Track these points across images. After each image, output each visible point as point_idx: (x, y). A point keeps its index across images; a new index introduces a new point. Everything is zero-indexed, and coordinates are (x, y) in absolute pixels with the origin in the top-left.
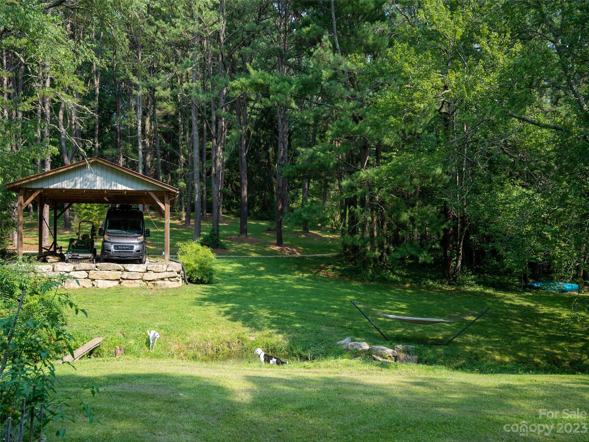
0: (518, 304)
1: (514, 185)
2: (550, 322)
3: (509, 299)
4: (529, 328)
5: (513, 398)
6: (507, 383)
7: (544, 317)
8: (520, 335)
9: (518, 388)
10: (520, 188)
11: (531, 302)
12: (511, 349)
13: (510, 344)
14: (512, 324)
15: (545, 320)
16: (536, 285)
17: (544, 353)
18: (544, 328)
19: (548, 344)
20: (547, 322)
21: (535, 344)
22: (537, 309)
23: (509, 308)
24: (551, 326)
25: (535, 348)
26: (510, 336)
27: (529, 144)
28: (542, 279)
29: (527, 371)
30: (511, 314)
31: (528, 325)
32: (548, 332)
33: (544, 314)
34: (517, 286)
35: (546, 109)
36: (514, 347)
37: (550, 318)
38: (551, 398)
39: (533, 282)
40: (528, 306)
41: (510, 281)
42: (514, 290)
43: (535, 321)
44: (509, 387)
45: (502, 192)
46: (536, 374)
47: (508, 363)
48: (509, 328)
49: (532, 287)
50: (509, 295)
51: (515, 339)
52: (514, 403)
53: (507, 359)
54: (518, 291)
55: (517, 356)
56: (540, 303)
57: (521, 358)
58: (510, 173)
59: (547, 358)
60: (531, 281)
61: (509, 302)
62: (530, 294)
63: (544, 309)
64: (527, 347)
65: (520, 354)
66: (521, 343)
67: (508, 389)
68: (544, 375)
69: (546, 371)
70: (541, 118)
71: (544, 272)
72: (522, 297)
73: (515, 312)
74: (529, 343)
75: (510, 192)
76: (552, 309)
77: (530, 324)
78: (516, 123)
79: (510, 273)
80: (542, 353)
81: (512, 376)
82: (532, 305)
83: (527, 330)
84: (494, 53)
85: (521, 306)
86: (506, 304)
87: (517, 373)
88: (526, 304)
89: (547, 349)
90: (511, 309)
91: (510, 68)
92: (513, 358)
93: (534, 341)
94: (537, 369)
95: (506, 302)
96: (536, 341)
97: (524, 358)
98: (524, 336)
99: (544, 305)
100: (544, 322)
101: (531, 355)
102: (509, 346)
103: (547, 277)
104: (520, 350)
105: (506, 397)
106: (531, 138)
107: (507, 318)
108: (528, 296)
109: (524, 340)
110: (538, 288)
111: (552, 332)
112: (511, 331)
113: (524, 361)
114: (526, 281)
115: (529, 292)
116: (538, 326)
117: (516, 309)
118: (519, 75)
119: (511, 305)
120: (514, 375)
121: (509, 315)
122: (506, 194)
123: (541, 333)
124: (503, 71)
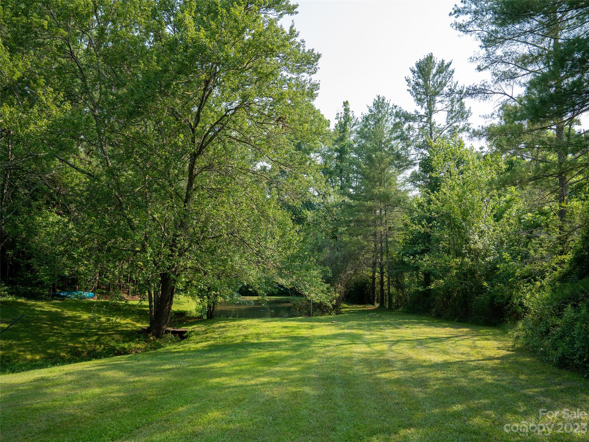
0: (47, 310)
1: (51, 211)
2: (73, 323)
3: (40, 307)
4: (56, 329)
5: (47, 387)
6: (41, 376)
7: (68, 320)
8: (49, 336)
9: (50, 378)
10: (56, 215)
11: (58, 308)
12: (41, 348)
13: (40, 344)
14: (42, 328)
15: (69, 321)
16: (62, 294)
17: (68, 348)
18: (68, 328)
19: (71, 341)
20: (70, 323)
21: (61, 342)
22: (63, 313)
23: (39, 314)
24: (74, 326)
25: (61, 345)
26: (40, 337)
27: (66, 181)
28: (67, 289)
29: (54, 364)
30: (41, 319)
31: (55, 327)
32: (71, 331)
33: (68, 317)
34: (46, 295)
35: (81, 157)
36: (44, 346)
37: (73, 320)
38: (77, 381)
39: (60, 292)
40: (56, 311)
41: (41, 291)
42: (44, 299)
43: (61, 323)
44: (43, 379)
45: (39, 216)
46: (62, 365)
47: (38, 360)
48: (39, 331)
49: (59, 296)
50: (40, 303)
51: (44, 340)
52: (48, 391)
53: (38, 357)
54: (47, 300)
55: (46, 353)
56: (65, 308)
57: (50, 354)
58: (47, 201)
59: (71, 351)
60: (58, 291)
61: (40, 309)
62: (57, 301)
63: (69, 313)
64: (55, 345)
65: (49, 351)
66: (50, 343)
67: (41, 381)
68: (70, 365)
69: (70, 361)
70: (78, 164)
71: (69, 284)
72: (51, 304)
73: (45, 317)
74: (56, 342)
75: (46, 217)
76: (74, 313)
77: (57, 325)
78: (57, 162)
79: (42, 284)
80: (67, 348)
81: (43, 370)
82: (59, 310)
83: (55, 331)
84: (48, 104)
85: (50, 311)
86: (37, 311)
87: (46, 367)
88: (54, 310)
89: (71, 344)
90: (41, 315)
91: (61, 120)
92: (42, 356)
93: (60, 339)
94: (64, 361)
95: (37, 309)
96: (62, 339)
97: (52, 354)
98: (52, 336)
99: (69, 310)
100: (68, 323)
101: (58, 351)
102: (39, 346)
103: (71, 287)
104: (49, 348)
105: (41, 387)
106: (68, 176)
107: (37, 323)
108: (56, 303)
109: (52, 339)
110: (64, 296)
111: (74, 331)
112: (41, 333)
113: (52, 356)
114: (54, 291)
115: (57, 300)
116: (63, 327)
117: (45, 315)
118: (67, 128)
119: (41, 311)
120: (45, 369)
121: (39, 320)
122: (43, 218)
123: (66, 333)
124: (55, 121)
